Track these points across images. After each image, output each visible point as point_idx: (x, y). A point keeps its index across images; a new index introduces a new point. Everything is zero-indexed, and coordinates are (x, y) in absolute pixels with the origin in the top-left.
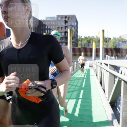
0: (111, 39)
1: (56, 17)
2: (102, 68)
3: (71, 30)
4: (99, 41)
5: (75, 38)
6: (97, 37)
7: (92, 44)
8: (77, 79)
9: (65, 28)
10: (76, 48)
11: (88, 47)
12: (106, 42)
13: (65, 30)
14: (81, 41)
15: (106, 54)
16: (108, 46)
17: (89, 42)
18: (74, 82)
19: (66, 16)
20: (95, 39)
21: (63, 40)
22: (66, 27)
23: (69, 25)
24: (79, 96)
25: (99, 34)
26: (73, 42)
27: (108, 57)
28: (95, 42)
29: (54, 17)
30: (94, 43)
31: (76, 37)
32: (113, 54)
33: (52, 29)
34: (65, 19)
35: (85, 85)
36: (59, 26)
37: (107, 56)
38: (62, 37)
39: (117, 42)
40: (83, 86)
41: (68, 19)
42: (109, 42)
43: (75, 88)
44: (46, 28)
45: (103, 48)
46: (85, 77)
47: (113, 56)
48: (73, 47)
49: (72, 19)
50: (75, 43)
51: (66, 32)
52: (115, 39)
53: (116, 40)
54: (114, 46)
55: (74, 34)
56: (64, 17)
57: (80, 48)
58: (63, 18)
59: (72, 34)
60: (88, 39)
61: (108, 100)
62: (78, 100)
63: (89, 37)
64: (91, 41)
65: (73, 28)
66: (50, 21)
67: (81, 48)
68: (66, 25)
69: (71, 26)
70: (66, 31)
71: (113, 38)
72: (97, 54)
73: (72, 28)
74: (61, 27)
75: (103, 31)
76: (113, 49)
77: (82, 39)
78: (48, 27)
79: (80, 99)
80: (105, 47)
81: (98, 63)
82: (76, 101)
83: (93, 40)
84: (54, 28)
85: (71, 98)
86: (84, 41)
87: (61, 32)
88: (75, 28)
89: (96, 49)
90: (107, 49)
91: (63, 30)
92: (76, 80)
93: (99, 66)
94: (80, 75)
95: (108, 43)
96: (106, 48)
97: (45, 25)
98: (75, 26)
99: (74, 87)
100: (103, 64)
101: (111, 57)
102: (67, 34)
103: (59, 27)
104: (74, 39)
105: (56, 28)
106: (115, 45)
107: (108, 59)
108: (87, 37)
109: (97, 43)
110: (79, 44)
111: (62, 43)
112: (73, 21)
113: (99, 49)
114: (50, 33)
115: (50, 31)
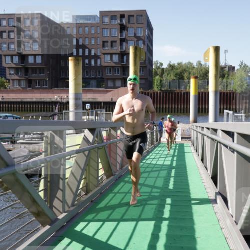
0: (236, 69)
1: (99, 15)
2: (218, 142)
3: (136, 49)
4: (206, 74)
5: (146, 67)
6: (200, 64)
7: (189, 83)
8: (155, 169)
9: (121, 45)
10: (149, 93)
11: (178, 91)
12: (223, 77)
13: (122, 48)
14: (162, 76)
15: (222, 107)
16: (229, 87)
17: (180, 79)
18: (147, 178)
19: (122, 13)
20: (195, 71)
21: (117, 74)
22: (123, 41)
23: (131, 35)
24: (163, 213)
25: (207, 59)
26: (141, 79)
27: (228, 114)
28: (196, 78)
29: (94, 17)
30: (193, 81)
31: (149, 67)
32: (241, 107)
33: (88, 46)
34: (121, 21)
35: (174, 185)
36: (105, 40)
37: (226, 111)
38: (114, 65)
40: (171, 187)
41: (129, 21)
42: (230, 77)
43: (151, 192)
44: (75, 43)
45: (216, 92)
46: (175, 165)
47: (240, 112)
48: (142, 90)
49: (137, 21)
50: (146, 79)
51: (124, 55)
52: (245, 68)
53: (249, 72)
54: (242, 86)
55: (143, 58)
56: (119, 17)
57: (157, 93)
58: (116, 19)
59: (140, 58)
60: (179, 71)
61: (237, 224)
62: (162, 223)
63: (179, 64)
64: (186, 75)
65: (141, 43)
66: (84, 26)
67: (160, 93)
68: (124, 37)
69: (136, 40)
70: (125, 52)
71: (241, 66)
72: (201, 107)
73: (138, 44)
74: (112, 42)
75: (217, 50)
76: (240, 94)
77: (163, 69)
78: (78, 41)
79: (166, 219)
80: (220, 88)
81: (205, 129)
82: (155, 226)
83: (190, 74)
84: (93, 43)
85: (143, 217)
86: (168, 75)
87: (112, 55)
88: (146, 43)
89: (197, 94)
90: (224, 93)
91: (117, 49)
92: (152, 171)
93: (208, 137)
94: (160, 160)
95: (228, 79)
96: (223, 91)
98: (146, 40)
99: (149, 190)
100: (220, 132)
101: (236, 114)
102: (125, 58)
103: (108, 42)
104: (143, 71)
105: (100, 43)
106: (246, 85)
107: (228, 121)
108: (176, 64)
109: (200, 80)
110: (156, 84)
111: (114, 80)
112: (141, 26)
113: (206, 93)
114: (84, 57)
115: (84, 52)
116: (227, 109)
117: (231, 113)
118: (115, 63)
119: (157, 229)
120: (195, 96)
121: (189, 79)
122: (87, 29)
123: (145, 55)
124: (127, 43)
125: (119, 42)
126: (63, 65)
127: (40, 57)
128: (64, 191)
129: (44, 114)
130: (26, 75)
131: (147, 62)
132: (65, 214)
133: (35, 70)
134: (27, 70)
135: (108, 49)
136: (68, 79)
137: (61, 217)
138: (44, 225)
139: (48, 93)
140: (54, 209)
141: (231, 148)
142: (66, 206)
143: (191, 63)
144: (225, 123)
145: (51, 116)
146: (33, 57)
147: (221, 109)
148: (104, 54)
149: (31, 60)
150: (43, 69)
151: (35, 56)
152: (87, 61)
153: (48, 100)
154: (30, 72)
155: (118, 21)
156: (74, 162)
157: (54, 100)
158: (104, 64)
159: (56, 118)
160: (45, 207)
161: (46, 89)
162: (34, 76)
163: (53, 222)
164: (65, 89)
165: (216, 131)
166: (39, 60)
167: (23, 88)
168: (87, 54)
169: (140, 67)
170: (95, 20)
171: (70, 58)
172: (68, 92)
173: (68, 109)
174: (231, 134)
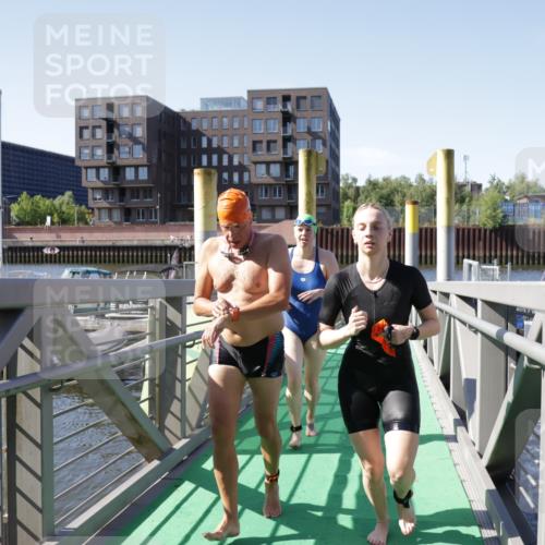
0: (484, 188)
1: (245, 96)
2: (450, 316)
3: (309, 154)
4: (432, 197)
5: (327, 184)
6: (421, 179)
7: (403, 211)
9: (285, 146)
10: (332, 230)
12: (461, 201)
13: (285, 153)
14: (355, 200)
15: (461, 254)
16: (472, 219)
17: (387, 205)
19: (286, 93)
20: (412, 190)
21: (277, 197)
22: (286, 140)
23: (302, 130)
25: (432, 170)
26: (318, 206)
27: (470, 266)
28: (415, 203)
29: (238, 100)
30: (409, 209)
31: (333, 184)
32: (493, 254)
33: (228, 150)
34: (285, 106)
36: (256, 139)
37: (466, 261)
38: (272, 181)
39: (506, 200)
41: (298, 107)
42: (474, 202)
44: (204, 144)
45: (449, 228)
47: (491, 263)
49: (312, 107)
50: (328, 206)
51: (289, 164)
52: (498, 187)
53: (505, 193)
54: (494, 218)
55: (322, 168)
56: (280, 99)
57: (348, 230)
58: (275, 104)
59: (317, 169)
60: (385, 192)
61: (481, 456)
62: (352, 456)
63: (385, 180)
64: (397, 198)
65: (319, 143)
66: (220, 115)
68: (289, 133)
69: (310, 138)
70: (290, 158)
71: (491, 183)
72: (423, 254)
73: (314, 146)
74: (269, 142)
75: (449, 154)
76: (491, 231)
77: (358, 189)
78: (210, 141)
80: (456, 221)
82: (341, 461)
83: (404, 196)
84: (236, 143)
86: (366, 197)
87: (268, 164)
88: (328, 144)
89: (417, 231)
90: (464, 230)
91: (278, 153)
95: (470, 204)
96: (461, 226)
97: (199, 134)
98: (328, 138)
99: (331, 399)
100: (453, 298)
101: (484, 267)
102: (292, 168)
103: (261, 142)
104: (322, 191)
105: (248, 144)
106: (501, 215)
107: (470, 279)
108: (381, 180)
109: (422, 206)
110: (345, 214)
111: (272, 207)
112: (319, 114)
113: (432, 230)
114: (220, 169)
115: (220, 160)
116: (468, 258)
117: (475, 263)
118: (274, 178)
119: (344, 467)
120: (414, 235)
121: (403, 204)
122: (225, 120)
123: (324, 164)
124: (295, 144)
125: (280, 142)
126: (184, 182)
127: (146, 169)
128: (182, 401)
129: (151, 266)
130: (121, 200)
131: (330, 176)
132: (184, 441)
133: (136, 192)
134: (122, 192)
135: (262, 154)
136: (192, 206)
137: (178, 445)
138: (149, 460)
139: (157, 230)
140: (167, 432)
141: (471, 327)
142: (187, 426)
143: (405, 178)
144: (465, 282)
145: (163, 271)
146: (133, 169)
147: (458, 257)
148: (256, 163)
149: (130, 174)
150: (150, 189)
151: (137, 167)
152: (225, 175)
153: (158, 243)
154: (128, 194)
155: (279, 107)
156: (200, 351)
157: (168, 243)
158: (254, 180)
159: (173, 274)
160: (151, 428)
161: (155, 223)
162: (134, 203)
163: (163, 453)
164: (188, 223)
165: (447, 295)
166: (143, 174)
167: (115, 223)
168: (225, 162)
169: (318, 184)
170: (239, 104)
171: (196, 171)
172: (191, 229)
173: (191, 258)
174: (471, 302)
